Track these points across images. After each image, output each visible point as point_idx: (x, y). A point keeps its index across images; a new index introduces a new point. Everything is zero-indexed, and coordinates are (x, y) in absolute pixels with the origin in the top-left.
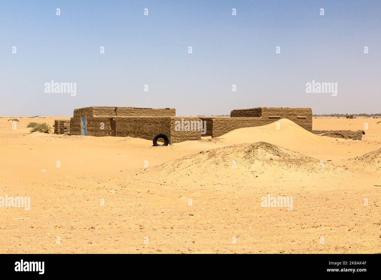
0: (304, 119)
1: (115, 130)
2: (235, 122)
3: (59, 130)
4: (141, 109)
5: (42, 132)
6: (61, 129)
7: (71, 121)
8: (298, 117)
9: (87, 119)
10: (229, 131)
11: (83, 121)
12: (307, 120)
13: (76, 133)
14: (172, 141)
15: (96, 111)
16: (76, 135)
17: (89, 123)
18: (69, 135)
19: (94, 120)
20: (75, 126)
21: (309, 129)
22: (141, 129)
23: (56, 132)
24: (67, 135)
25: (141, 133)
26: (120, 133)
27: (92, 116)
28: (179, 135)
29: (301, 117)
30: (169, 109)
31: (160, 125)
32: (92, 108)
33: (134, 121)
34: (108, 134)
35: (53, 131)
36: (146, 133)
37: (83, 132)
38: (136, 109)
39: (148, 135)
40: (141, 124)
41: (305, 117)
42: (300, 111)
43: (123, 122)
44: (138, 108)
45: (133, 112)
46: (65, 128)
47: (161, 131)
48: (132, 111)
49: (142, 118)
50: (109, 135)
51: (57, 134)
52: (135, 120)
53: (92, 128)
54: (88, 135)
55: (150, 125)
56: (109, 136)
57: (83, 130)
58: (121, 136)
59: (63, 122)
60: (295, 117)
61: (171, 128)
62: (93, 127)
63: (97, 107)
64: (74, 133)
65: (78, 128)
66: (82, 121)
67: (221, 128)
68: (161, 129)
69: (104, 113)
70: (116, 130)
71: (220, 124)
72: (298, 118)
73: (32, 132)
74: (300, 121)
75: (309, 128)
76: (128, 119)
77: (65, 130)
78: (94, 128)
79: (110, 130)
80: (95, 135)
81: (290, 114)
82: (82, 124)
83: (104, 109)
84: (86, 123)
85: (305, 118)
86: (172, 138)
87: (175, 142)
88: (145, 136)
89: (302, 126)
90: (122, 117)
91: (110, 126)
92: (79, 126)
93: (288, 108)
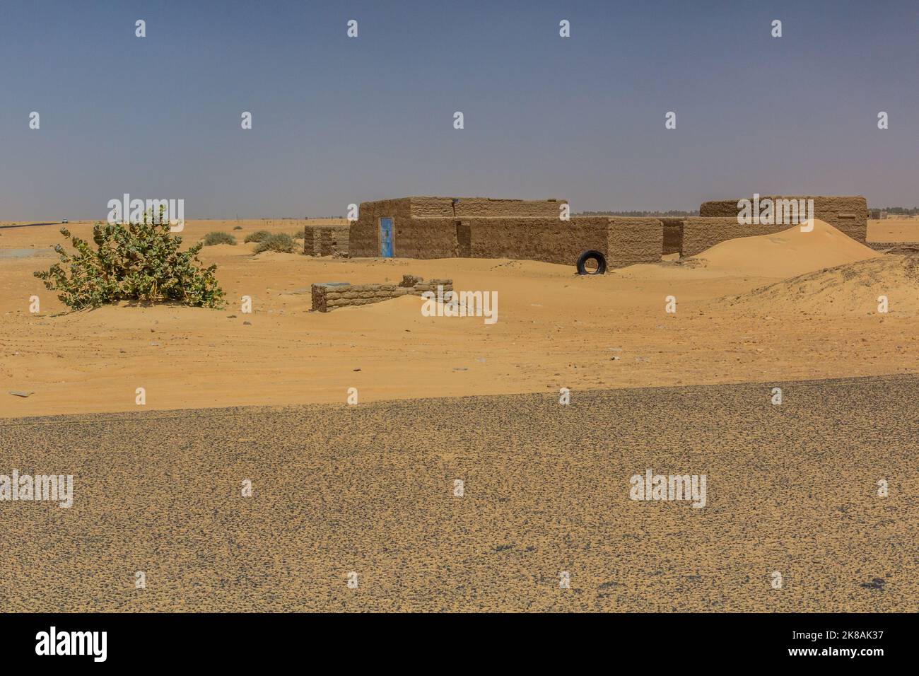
0: (851, 220)
1: (469, 244)
2: (724, 227)
3: (316, 248)
4: (502, 201)
5: (279, 251)
6: (324, 245)
7: (352, 227)
8: (840, 215)
9: (396, 223)
10: (712, 244)
11: (385, 227)
12: (858, 222)
13: (367, 253)
14: (611, 264)
15: (418, 207)
16: (367, 257)
17: (400, 232)
18: (345, 256)
19: (413, 225)
20: (363, 238)
21: (862, 240)
22: (536, 242)
23: (309, 250)
24: (340, 257)
25: (536, 249)
26: (483, 251)
27: (409, 217)
28: (624, 253)
29: (845, 215)
30: (555, 201)
31: (583, 234)
32: (409, 200)
33: (519, 225)
34: (450, 253)
35: (301, 249)
36: (548, 251)
37: (386, 250)
38: (493, 201)
39: (553, 253)
40: (534, 232)
41: (853, 215)
42: (842, 202)
43: (489, 229)
44: (495, 201)
45: (485, 209)
46: (335, 244)
47: (586, 246)
48: (485, 206)
49: (537, 220)
50: (454, 254)
51: (313, 256)
52: (521, 224)
53: (408, 241)
54: (398, 256)
55: (557, 233)
56: (452, 257)
57: (384, 246)
58: (484, 256)
59: (330, 231)
60: (834, 215)
61: (609, 239)
62: (411, 239)
63: (419, 198)
64: (360, 252)
65: (370, 241)
66: (381, 228)
67: (699, 238)
68: (584, 241)
69: (432, 210)
70: (472, 244)
71: (695, 231)
72: (839, 218)
73: (259, 252)
74: (844, 224)
75: (861, 238)
76: (503, 221)
77: (333, 246)
78: (414, 241)
79: (456, 245)
80: (417, 257)
81: (825, 210)
82: (382, 233)
83: (431, 202)
84: (394, 230)
85: (853, 218)
86: (610, 260)
87: (616, 267)
88: (545, 255)
89: (849, 234)
90: (488, 218)
91: (456, 237)
92: (375, 238)
93: (820, 197)
